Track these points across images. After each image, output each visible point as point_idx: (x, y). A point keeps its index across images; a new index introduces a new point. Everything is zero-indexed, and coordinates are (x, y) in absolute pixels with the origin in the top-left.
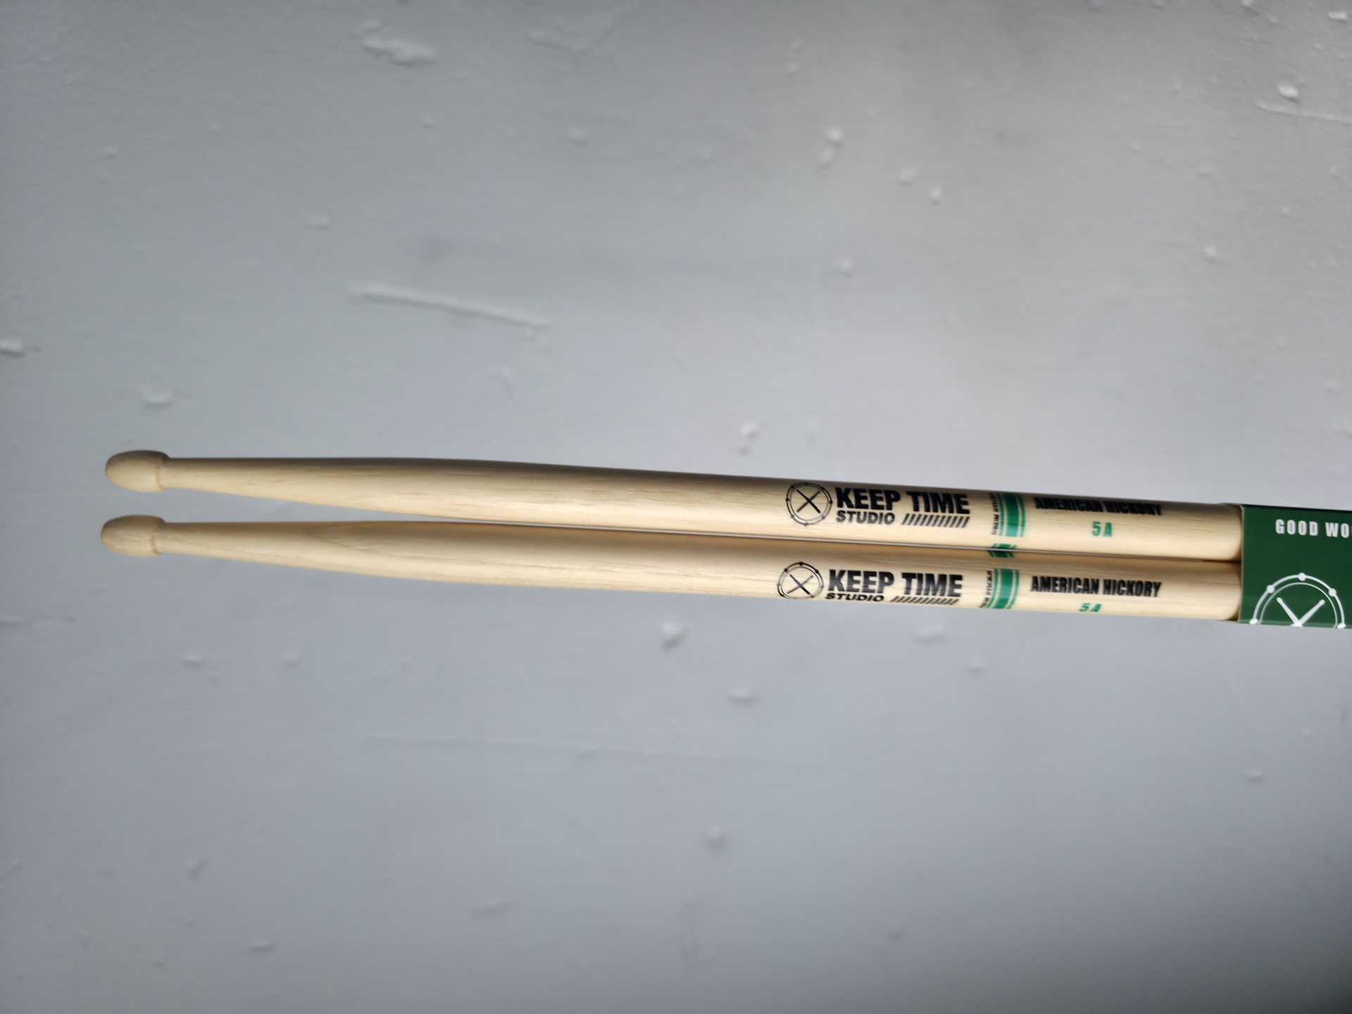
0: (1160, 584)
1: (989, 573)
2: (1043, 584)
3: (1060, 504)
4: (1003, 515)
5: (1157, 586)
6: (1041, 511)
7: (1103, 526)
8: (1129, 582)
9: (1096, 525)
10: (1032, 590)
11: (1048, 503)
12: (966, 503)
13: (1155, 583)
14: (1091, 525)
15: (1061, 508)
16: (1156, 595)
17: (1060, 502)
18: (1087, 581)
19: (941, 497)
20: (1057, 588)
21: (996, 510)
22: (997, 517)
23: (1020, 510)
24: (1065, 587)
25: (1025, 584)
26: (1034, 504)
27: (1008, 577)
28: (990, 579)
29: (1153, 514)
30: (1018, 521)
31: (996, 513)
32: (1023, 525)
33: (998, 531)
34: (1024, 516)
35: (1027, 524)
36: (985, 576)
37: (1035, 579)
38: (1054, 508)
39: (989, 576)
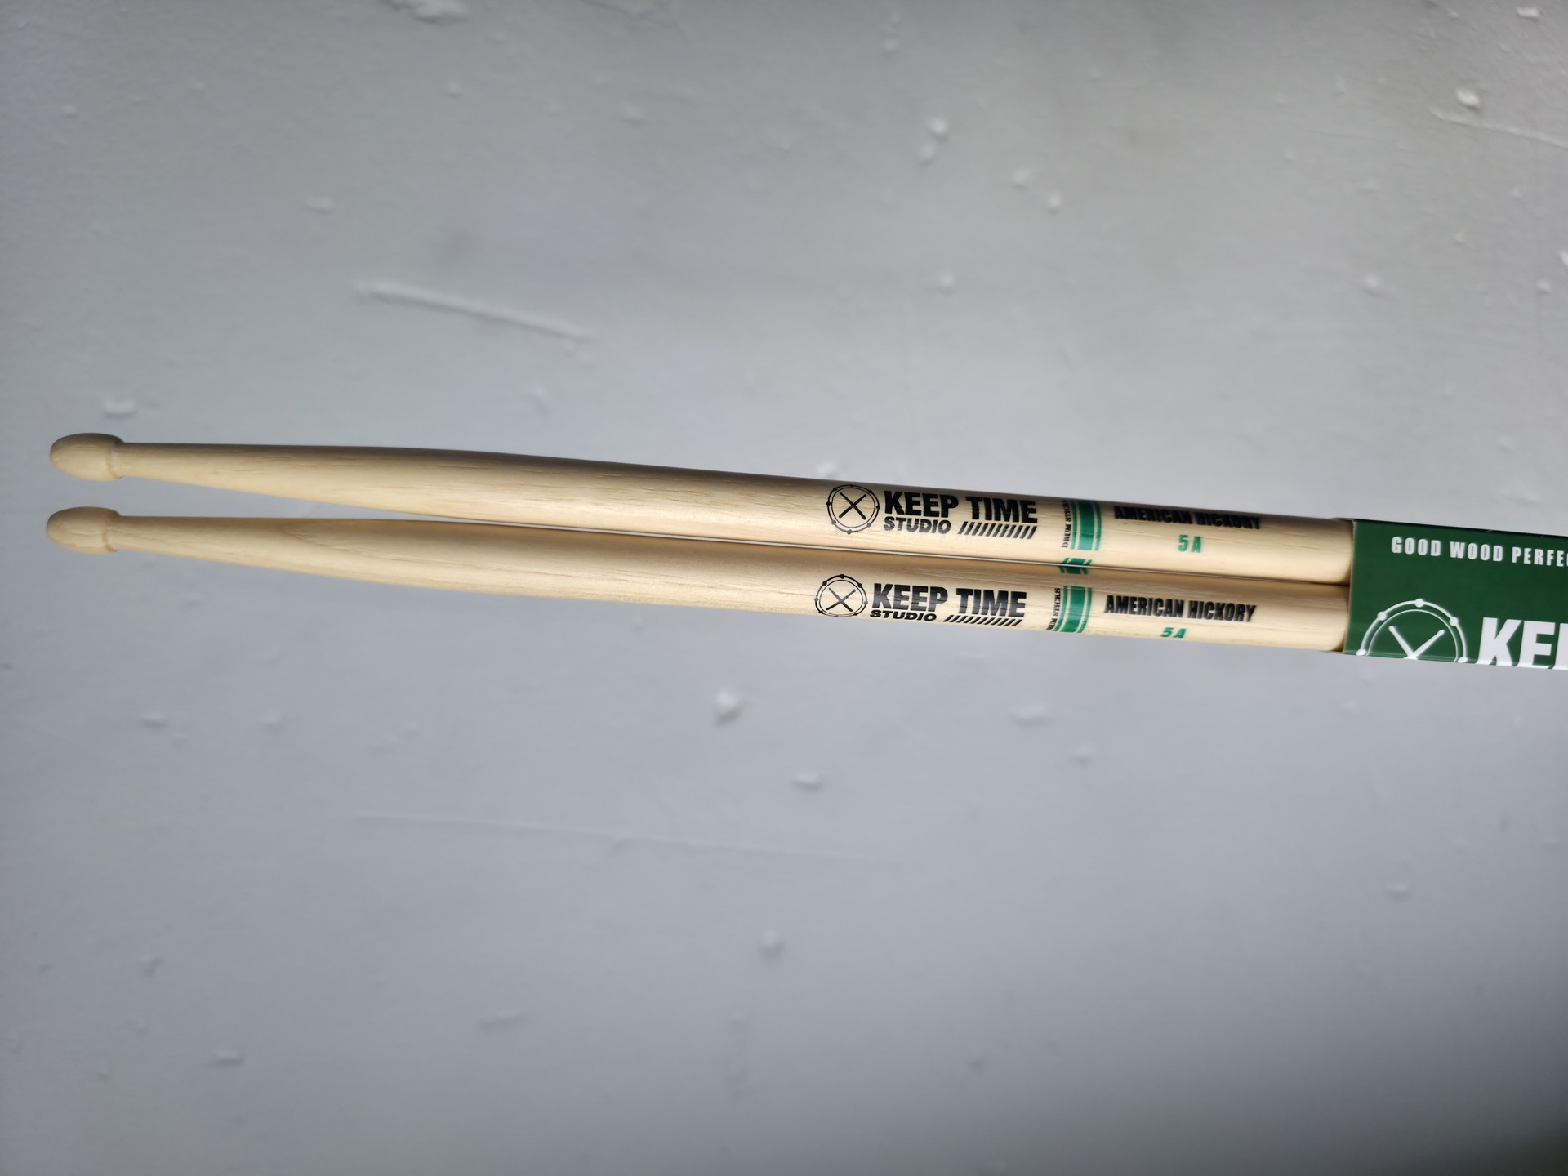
0: (1254, 607)
1: (1058, 590)
2: (1119, 604)
3: (1143, 514)
4: (1075, 524)
5: (1251, 610)
6: (1120, 521)
7: (1191, 540)
8: (1218, 604)
9: (1183, 539)
10: (1107, 612)
11: (1128, 512)
12: (1034, 511)
13: (1249, 606)
14: (1178, 538)
15: (1144, 519)
16: (1249, 620)
17: (1143, 511)
18: (1170, 602)
19: (1006, 504)
20: (1136, 610)
21: (1068, 520)
22: (1068, 527)
23: (1096, 520)
24: (1145, 609)
25: (1099, 604)
26: (1113, 514)
27: (1079, 595)
28: (1058, 597)
29: (1251, 527)
30: (1093, 532)
31: (1069, 523)
32: (1099, 537)
33: (1070, 543)
34: (1100, 526)
35: (1103, 537)
36: (1053, 594)
37: (1110, 599)
38: (1136, 519)
39: (1057, 594)
